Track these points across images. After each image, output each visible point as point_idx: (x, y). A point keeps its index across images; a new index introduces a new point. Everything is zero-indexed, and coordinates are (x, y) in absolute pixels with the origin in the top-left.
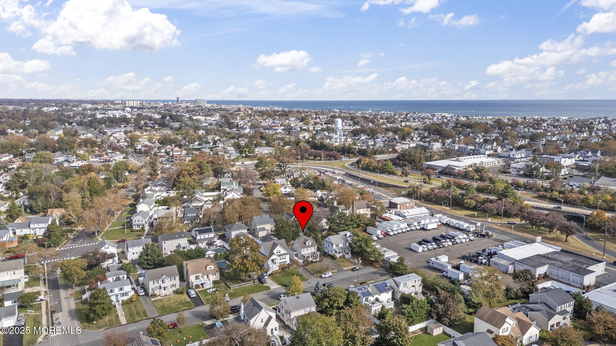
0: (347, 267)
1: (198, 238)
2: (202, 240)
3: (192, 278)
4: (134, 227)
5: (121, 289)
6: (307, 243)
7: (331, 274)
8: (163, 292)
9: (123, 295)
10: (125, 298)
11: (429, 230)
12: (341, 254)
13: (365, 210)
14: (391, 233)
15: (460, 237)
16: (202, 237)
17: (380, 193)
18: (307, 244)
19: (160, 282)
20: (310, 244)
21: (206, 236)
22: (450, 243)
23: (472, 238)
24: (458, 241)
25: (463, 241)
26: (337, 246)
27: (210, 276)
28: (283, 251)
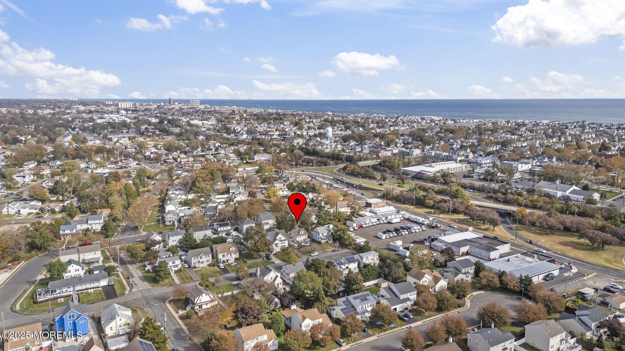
0: (329, 249)
1: (219, 230)
2: (222, 232)
3: (220, 256)
4: (167, 223)
5: (174, 263)
6: (301, 232)
7: (317, 254)
8: (201, 265)
9: (175, 266)
10: (177, 269)
11: (393, 223)
12: (325, 241)
13: (346, 208)
14: (364, 226)
15: (415, 228)
16: (222, 229)
17: (360, 195)
19: (199, 258)
20: (303, 233)
21: (225, 228)
22: (407, 233)
23: (424, 229)
24: (413, 231)
25: (417, 231)
26: (323, 234)
27: (233, 255)
28: (283, 238)
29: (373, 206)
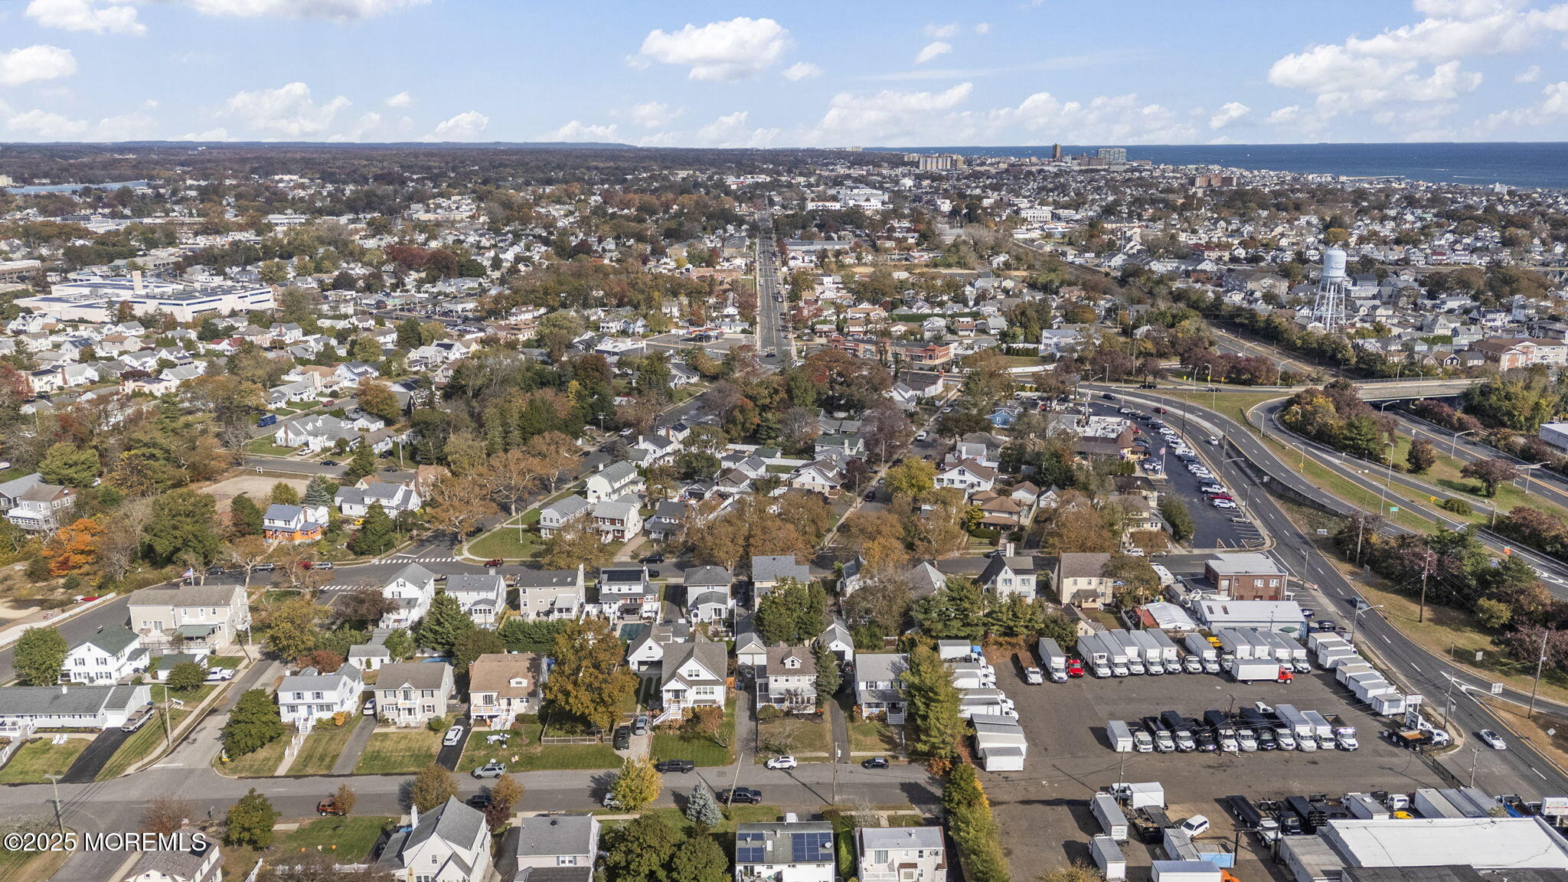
0: (870, 750)
1: (605, 590)
2: (613, 598)
3: (476, 698)
4: (543, 532)
5: (318, 695)
6: (788, 662)
7: (794, 764)
8: (404, 719)
9: (321, 707)
10: (326, 715)
11: (1245, 682)
12: (876, 711)
13: (1095, 581)
14: (1104, 671)
15: (1303, 730)
16: (615, 589)
17: (1258, 523)
18: (788, 665)
19: (400, 695)
20: (797, 665)
21: (625, 589)
22: (1251, 744)
23: (1350, 742)
24: (1287, 741)
25: (1309, 745)
26: (872, 684)
27: (516, 702)
28: (706, 675)
29: (1224, 584)
